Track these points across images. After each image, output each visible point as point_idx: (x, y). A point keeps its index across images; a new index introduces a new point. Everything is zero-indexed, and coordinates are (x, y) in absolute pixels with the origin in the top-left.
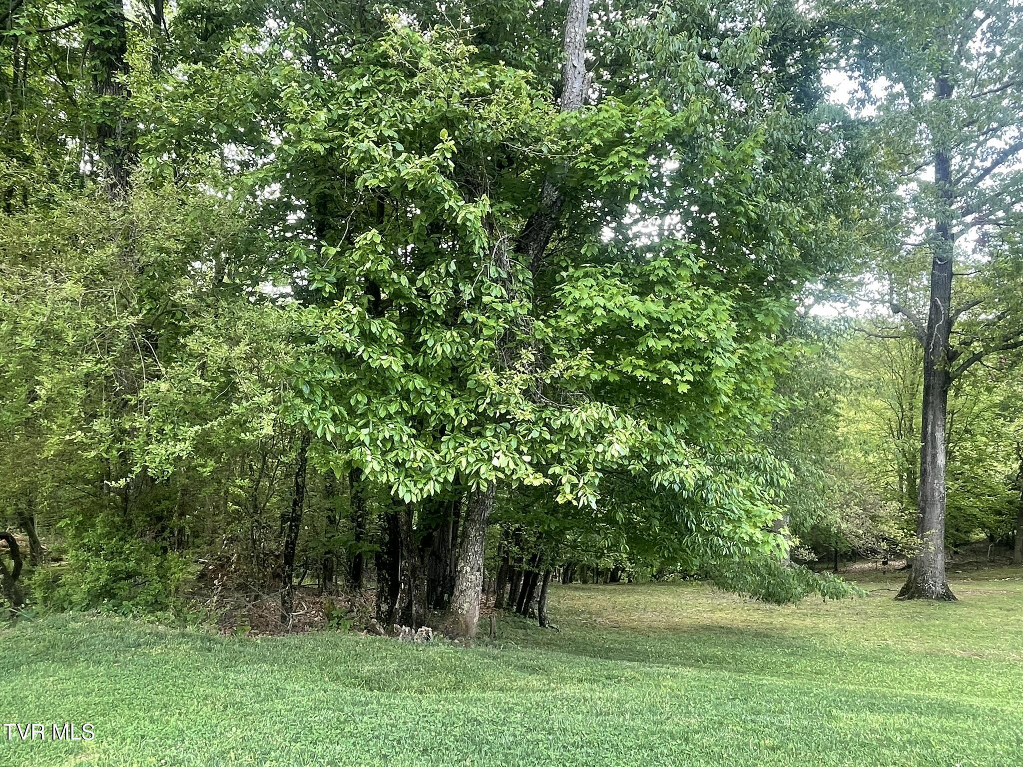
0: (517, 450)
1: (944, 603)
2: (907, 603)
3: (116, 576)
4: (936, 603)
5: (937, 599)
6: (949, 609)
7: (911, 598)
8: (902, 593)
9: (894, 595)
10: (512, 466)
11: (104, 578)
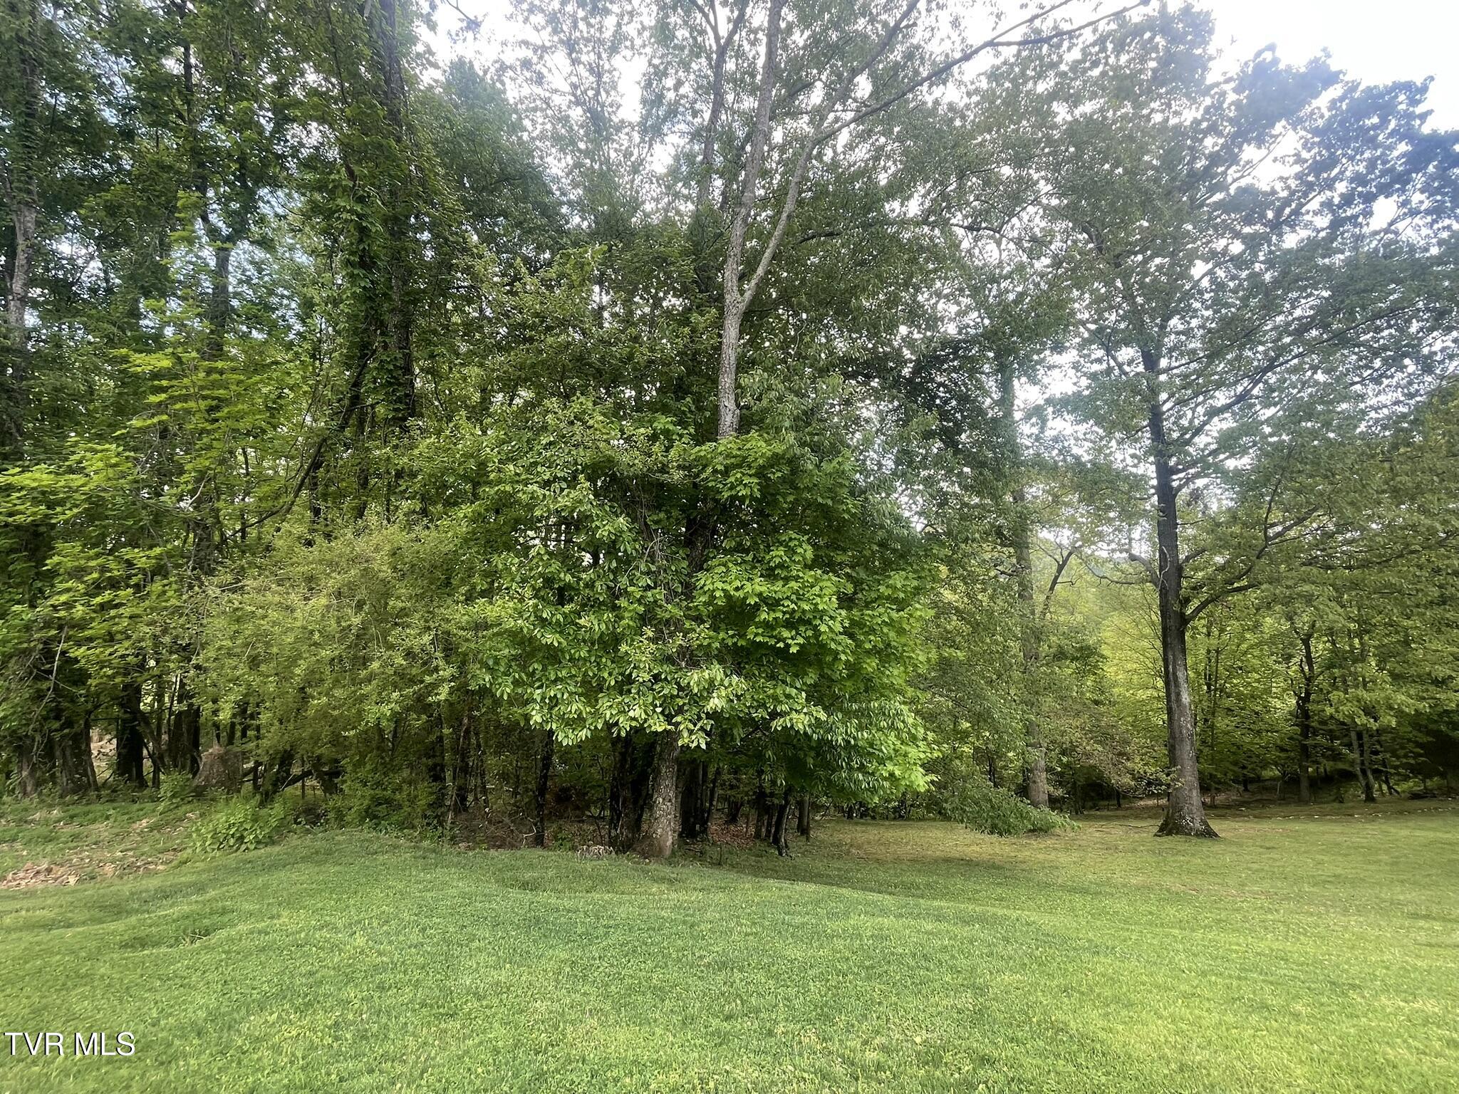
0: (652, 704)
1: (1203, 840)
2: (1165, 839)
3: (378, 802)
4: (1194, 840)
5: (1197, 835)
6: (1206, 846)
7: (1169, 833)
8: (1161, 829)
9: (1156, 830)
10: (644, 716)
11: (366, 802)
